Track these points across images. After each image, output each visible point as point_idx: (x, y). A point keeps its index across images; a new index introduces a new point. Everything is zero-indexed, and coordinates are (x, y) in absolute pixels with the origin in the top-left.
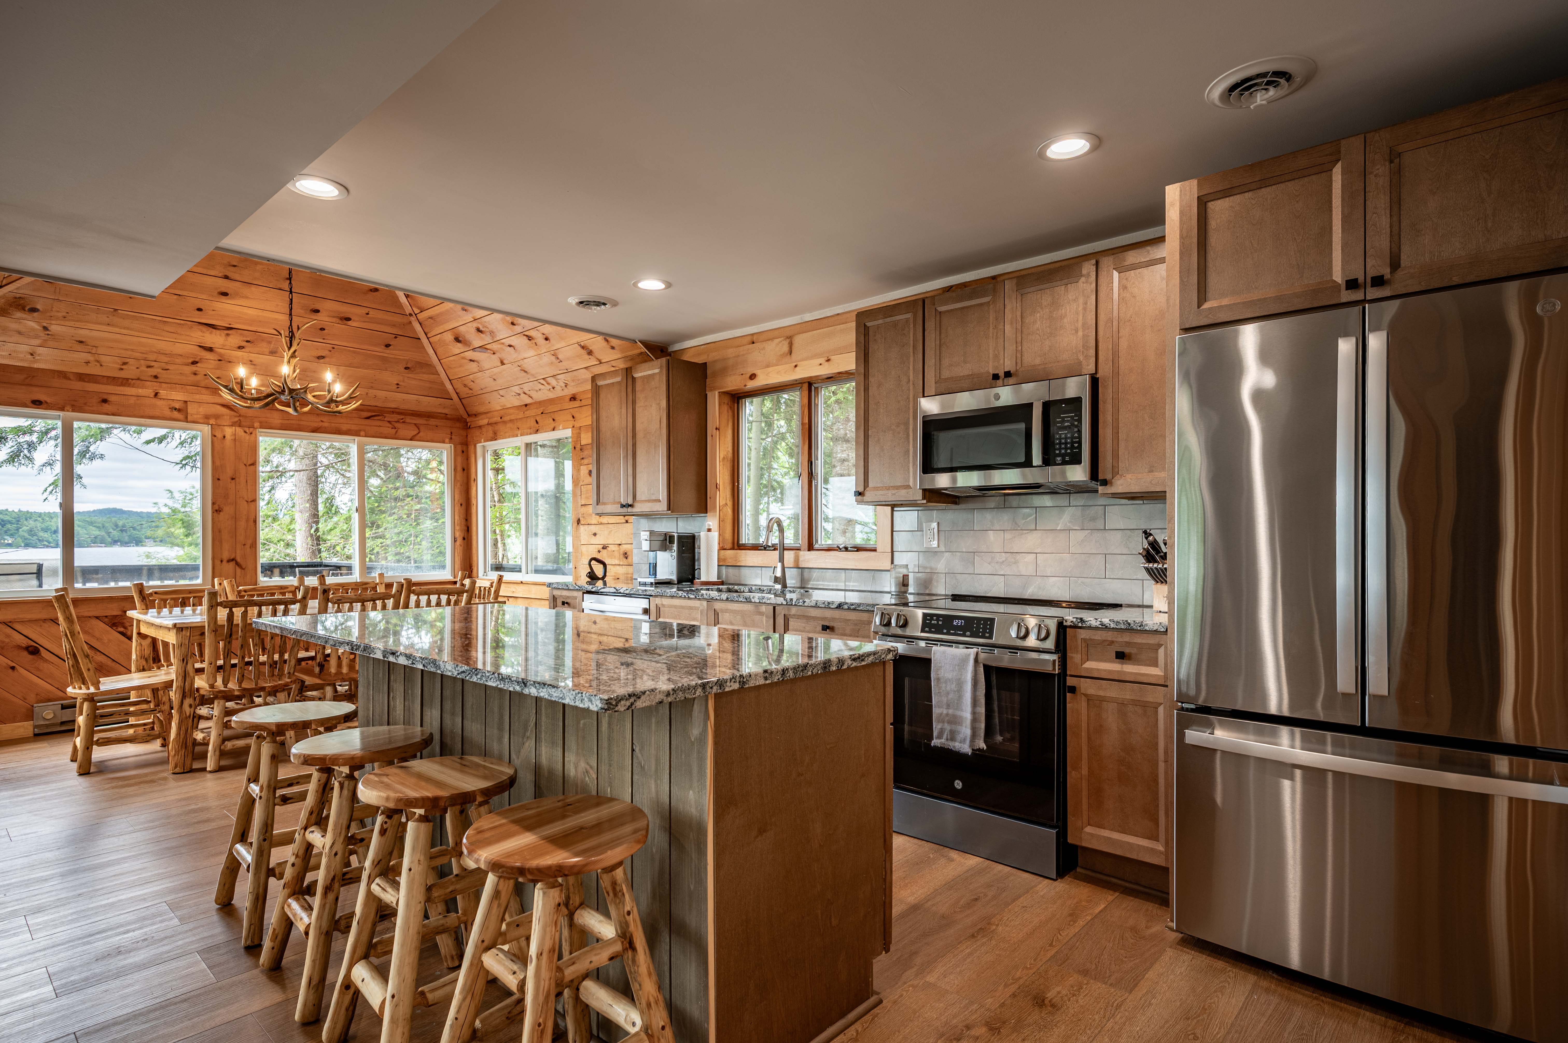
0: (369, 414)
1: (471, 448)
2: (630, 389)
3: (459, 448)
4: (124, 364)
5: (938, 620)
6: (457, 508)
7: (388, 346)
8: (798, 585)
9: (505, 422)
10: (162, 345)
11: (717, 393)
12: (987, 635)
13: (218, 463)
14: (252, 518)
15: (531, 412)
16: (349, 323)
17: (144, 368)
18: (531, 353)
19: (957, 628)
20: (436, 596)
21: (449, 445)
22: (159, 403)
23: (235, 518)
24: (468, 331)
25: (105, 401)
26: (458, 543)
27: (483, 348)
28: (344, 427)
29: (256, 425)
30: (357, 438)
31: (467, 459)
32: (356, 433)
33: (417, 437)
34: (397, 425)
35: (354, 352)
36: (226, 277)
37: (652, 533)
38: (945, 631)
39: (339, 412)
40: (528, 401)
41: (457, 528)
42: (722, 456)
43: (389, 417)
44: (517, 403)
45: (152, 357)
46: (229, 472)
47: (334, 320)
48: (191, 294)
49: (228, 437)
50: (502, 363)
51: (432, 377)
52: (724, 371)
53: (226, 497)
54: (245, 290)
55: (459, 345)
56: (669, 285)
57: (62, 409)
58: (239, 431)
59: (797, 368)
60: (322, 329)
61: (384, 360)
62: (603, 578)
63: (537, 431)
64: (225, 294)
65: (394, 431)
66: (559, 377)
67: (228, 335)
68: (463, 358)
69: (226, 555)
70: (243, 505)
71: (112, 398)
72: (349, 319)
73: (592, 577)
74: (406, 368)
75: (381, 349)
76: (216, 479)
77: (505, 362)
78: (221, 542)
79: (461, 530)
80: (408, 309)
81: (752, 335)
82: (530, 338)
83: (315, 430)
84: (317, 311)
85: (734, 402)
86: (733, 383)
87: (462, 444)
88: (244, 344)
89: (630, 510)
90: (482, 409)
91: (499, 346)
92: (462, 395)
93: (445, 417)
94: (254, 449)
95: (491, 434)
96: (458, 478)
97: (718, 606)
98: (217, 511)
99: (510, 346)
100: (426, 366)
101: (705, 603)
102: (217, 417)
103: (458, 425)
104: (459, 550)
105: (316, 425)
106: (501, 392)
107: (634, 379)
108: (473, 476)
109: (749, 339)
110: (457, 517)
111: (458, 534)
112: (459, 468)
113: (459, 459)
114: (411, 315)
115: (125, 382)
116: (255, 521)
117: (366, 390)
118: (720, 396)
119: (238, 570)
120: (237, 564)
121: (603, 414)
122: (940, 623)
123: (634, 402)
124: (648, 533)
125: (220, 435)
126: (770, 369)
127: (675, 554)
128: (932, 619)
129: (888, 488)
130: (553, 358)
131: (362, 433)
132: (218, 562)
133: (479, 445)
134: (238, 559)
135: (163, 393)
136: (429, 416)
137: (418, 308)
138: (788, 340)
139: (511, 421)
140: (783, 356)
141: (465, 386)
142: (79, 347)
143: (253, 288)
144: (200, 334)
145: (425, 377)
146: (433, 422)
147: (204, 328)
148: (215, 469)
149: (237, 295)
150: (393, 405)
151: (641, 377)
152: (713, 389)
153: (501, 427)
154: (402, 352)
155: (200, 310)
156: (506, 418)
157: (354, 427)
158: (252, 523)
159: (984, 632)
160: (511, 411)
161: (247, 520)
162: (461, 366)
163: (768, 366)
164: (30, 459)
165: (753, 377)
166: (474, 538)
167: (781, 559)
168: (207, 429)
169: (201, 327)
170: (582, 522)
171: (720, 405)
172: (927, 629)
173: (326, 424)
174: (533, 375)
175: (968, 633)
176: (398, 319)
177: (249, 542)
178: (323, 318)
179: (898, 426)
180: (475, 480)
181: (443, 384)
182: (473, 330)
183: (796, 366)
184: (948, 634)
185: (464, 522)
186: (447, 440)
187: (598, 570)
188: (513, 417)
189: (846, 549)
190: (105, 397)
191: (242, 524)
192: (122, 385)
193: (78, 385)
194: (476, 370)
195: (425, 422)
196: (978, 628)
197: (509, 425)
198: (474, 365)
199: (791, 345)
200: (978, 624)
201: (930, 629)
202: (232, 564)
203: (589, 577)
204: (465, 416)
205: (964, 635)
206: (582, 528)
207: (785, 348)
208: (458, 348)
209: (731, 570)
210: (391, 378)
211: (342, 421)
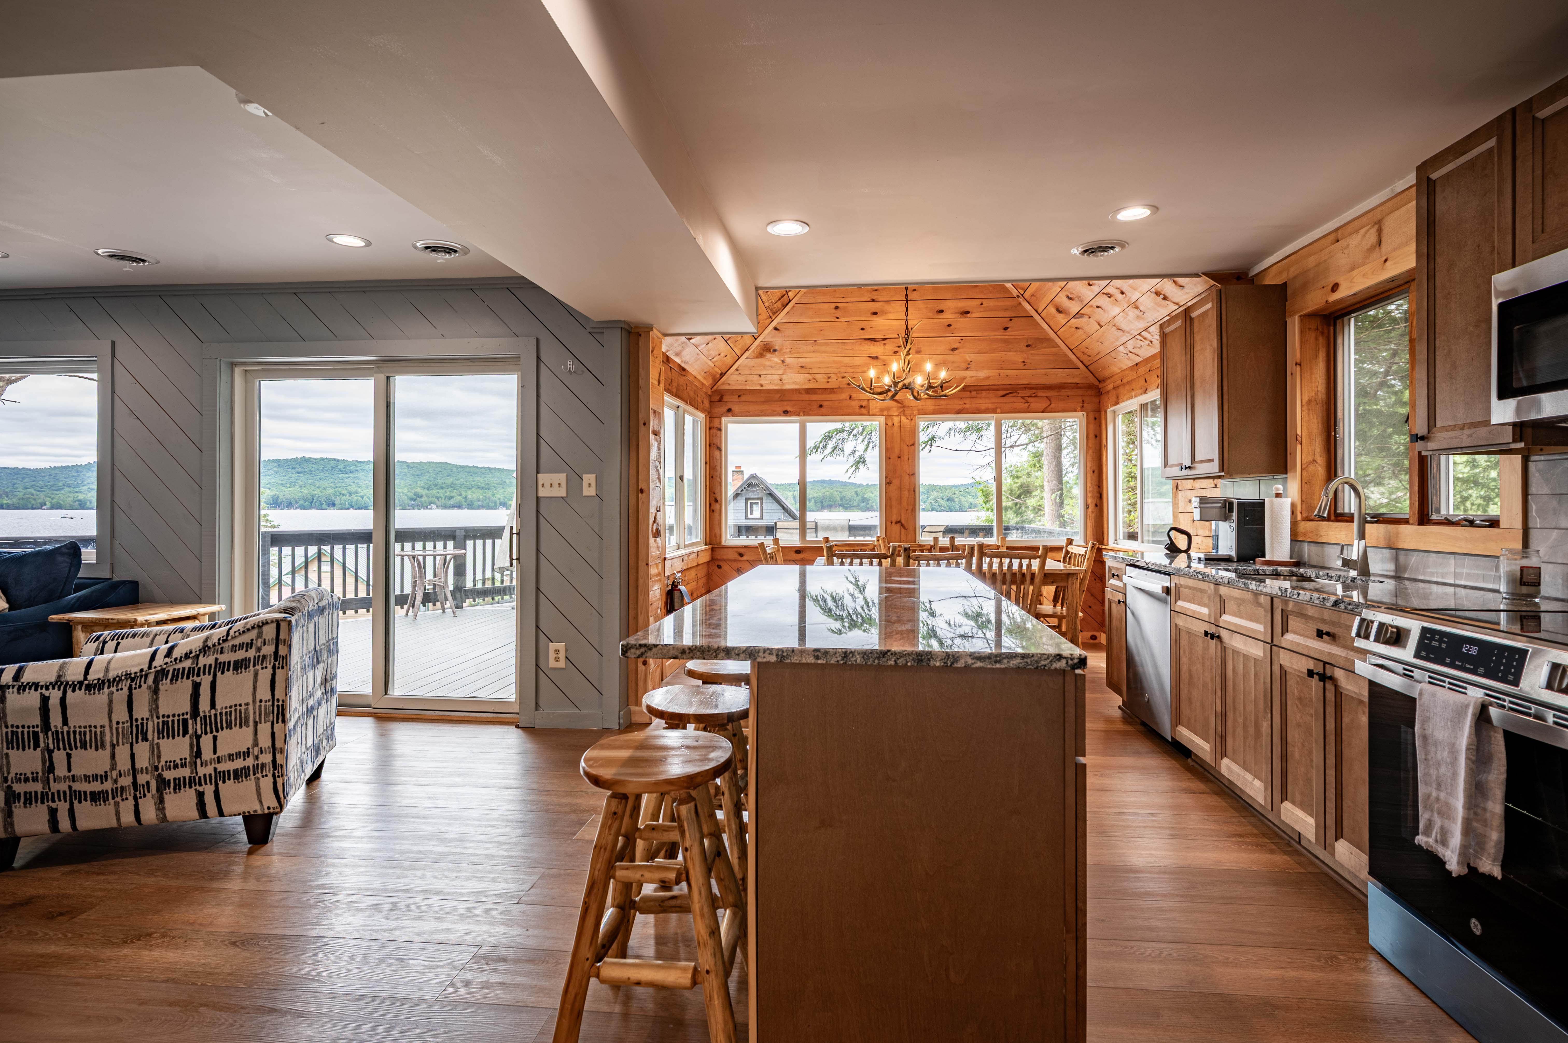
0: (1005, 392)
1: (1103, 413)
2: (1188, 333)
3: (1092, 415)
4: (829, 378)
5: (1441, 641)
6: (1090, 474)
7: (1006, 329)
8: (1393, 574)
9: (1124, 385)
10: (846, 360)
11: (1297, 318)
12: (1511, 678)
13: (889, 446)
14: (912, 488)
15: (1142, 370)
16: (968, 315)
17: (840, 379)
18: (1116, 310)
19: (1468, 658)
20: (1018, 560)
21: (1080, 414)
22: (853, 403)
23: (901, 489)
24: (1062, 300)
25: (821, 406)
26: (1090, 510)
27: (1078, 315)
28: (983, 407)
29: (915, 412)
30: (995, 415)
31: (1100, 426)
32: (994, 411)
33: (1048, 409)
34: (1029, 399)
35: (980, 340)
36: (873, 300)
37: (1203, 500)
38: (1448, 660)
39: (945, 396)
40: (1138, 360)
41: (1089, 495)
42: (1306, 399)
43: (1022, 393)
44: (1130, 364)
45: (843, 370)
46: (897, 452)
47: (956, 315)
48: (855, 319)
49: (896, 424)
50: (1101, 326)
51: (1054, 350)
52: (1305, 287)
53: (895, 471)
54: (887, 307)
55: (1061, 315)
56: (1155, 208)
57: (798, 415)
58: (904, 420)
59: (1388, 263)
60: (949, 325)
61: (1006, 341)
62: (1186, 551)
63: (1145, 392)
64: (875, 313)
65: (1027, 405)
66: (1150, 329)
67: (885, 344)
68: (1070, 327)
69: (894, 519)
70: (906, 478)
71: (825, 404)
72: (968, 312)
73: (1173, 550)
74: (1028, 346)
75: (1001, 332)
76: (888, 458)
77: (1102, 324)
78: (891, 507)
79: (1093, 497)
80: (1015, 293)
81: (1337, 230)
82: (1109, 295)
83: (959, 412)
84: (942, 311)
85: (1329, 325)
86: (1315, 300)
87: (1094, 411)
88: (897, 349)
89: (1189, 472)
90: (1107, 373)
91: (1090, 309)
92: (1087, 364)
93: (1076, 386)
94: (914, 432)
95: (1114, 399)
96: (1090, 445)
97: (1223, 590)
98: (889, 483)
99: (1098, 307)
100: (1046, 340)
101: (1212, 586)
102: (888, 409)
103: (1090, 392)
104: (1091, 517)
105: (959, 407)
106: (1113, 354)
107: (1192, 319)
108: (1104, 443)
109: (1332, 237)
110: (1089, 485)
111: (1089, 501)
112: (1092, 436)
113: (1092, 426)
114: (1018, 296)
115: (832, 391)
116: (914, 491)
117: (997, 372)
118: (1302, 321)
119: (903, 530)
120: (902, 525)
121: (1170, 365)
122: (1444, 646)
123: (1192, 347)
124: (1198, 500)
125: (890, 424)
126: (1355, 272)
127: (1234, 525)
128: (1432, 639)
129: (1462, 428)
130: (1137, 312)
131: (998, 410)
132: (889, 523)
133: (1109, 410)
134: (903, 522)
135: (854, 396)
136: (1060, 387)
137: (1022, 289)
138: (1376, 227)
139: (1128, 382)
140: (1371, 249)
141: (1084, 353)
142: (803, 371)
143: (892, 304)
144: (867, 347)
145: (1047, 351)
146: (1064, 392)
147: (868, 342)
148: (887, 450)
149: (883, 312)
150: (1025, 382)
151: (1198, 316)
152: (1295, 314)
153: (1121, 390)
154: (1018, 331)
155: (862, 329)
156: (1125, 381)
157: (991, 406)
158: (912, 492)
159: (1506, 673)
160: (1127, 372)
161: (909, 490)
162: (1072, 335)
163: (1353, 269)
164: (842, 450)
165: (1335, 287)
166: (1105, 504)
167: (1362, 536)
168: (882, 419)
169: (867, 342)
170: (1180, 488)
171: (1302, 332)
172: (1423, 654)
173: (968, 406)
174: (1128, 332)
175: (1481, 670)
176: (1008, 303)
177: (910, 508)
178: (947, 317)
179: (1477, 326)
180: (1106, 446)
181: (1065, 355)
182: (1065, 299)
183: (1386, 261)
184: (1452, 666)
185: (1096, 489)
186: (1079, 409)
187: (1181, 542)
188: (1129, 378)
189: (1471, 523)
190: (821, 403)
191: (905, 493)
192: (830, 393)
193: (806, 397)
194: (1084, 337)
195: (1056, 394)
196: (1499, 663)
197: (1127, 387)
198: (1080, 332)
199: (1380, 232)
200: (1500, 656)
201: (1427, 654)
202: (899, 525)
203: (1167, 549)
204: (1097, 383)
205: (1474, 672)
206: (1180, 494)
207: (1372, 237)
208: (1061, 319)
209: (1313, 548)
210: (1017, 357)
211: (981, 401)
